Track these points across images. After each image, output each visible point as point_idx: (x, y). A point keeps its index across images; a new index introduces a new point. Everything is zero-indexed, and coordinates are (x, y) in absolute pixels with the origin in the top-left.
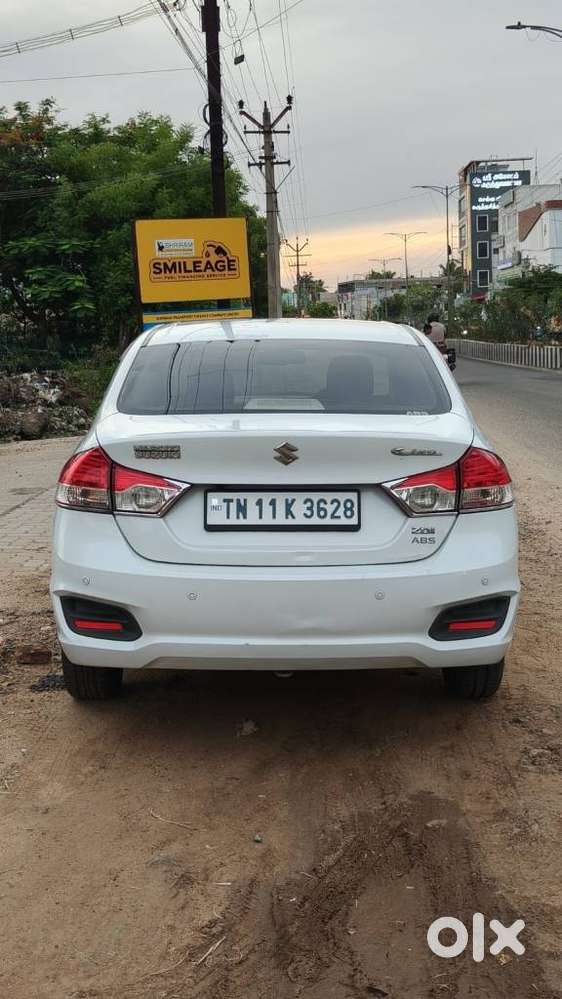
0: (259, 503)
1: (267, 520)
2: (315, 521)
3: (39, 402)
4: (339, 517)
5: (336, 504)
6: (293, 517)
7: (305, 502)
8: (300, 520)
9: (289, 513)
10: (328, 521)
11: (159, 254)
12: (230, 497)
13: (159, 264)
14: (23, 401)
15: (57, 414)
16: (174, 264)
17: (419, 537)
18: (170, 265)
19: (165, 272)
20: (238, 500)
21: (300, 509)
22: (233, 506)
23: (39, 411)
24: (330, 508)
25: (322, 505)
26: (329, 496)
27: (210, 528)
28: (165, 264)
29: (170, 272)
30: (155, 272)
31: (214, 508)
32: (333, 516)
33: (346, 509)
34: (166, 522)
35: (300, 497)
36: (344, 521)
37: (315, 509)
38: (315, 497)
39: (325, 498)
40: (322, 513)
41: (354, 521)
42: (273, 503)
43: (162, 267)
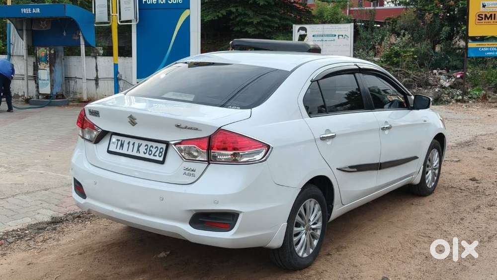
0: (129, 143)
1: (130, 153)
2: (147, 156)
3: (439, 86)
4: (156, 156)
5: (156, 149)
6: (139, 153)
7: (145, 146)
8: (141, 155)
9: (138, 150)
10: (152, 157)
11: (482, 9)
12: (119, 139)
13: (482, 15)
14: (430, 84)
15: (446, 93)
16: (491, 15)
17: (187, 172)
18: (488, 16)
19: (485, 19)
20: (122, 141)
21: (142, 149)
22: (120, 143)
23: (436, 90)
24: (154, 150)
25: (151, 149)
26: (155, 144)
27: (109, 152)
28: (486, 15)
29: (488, 19)
30: (478, 19)
31: (113, 143)
32: (154, 155)
33: (160, 152)
34: (96, 146)
35: (144, 143)
36: (157, 158)
37: (148, 150)
38: (150, 144)
39: (153, 145)
40: (150, 153)
41: (161, 159)
42: (134, 144)
43: (483, 16)
